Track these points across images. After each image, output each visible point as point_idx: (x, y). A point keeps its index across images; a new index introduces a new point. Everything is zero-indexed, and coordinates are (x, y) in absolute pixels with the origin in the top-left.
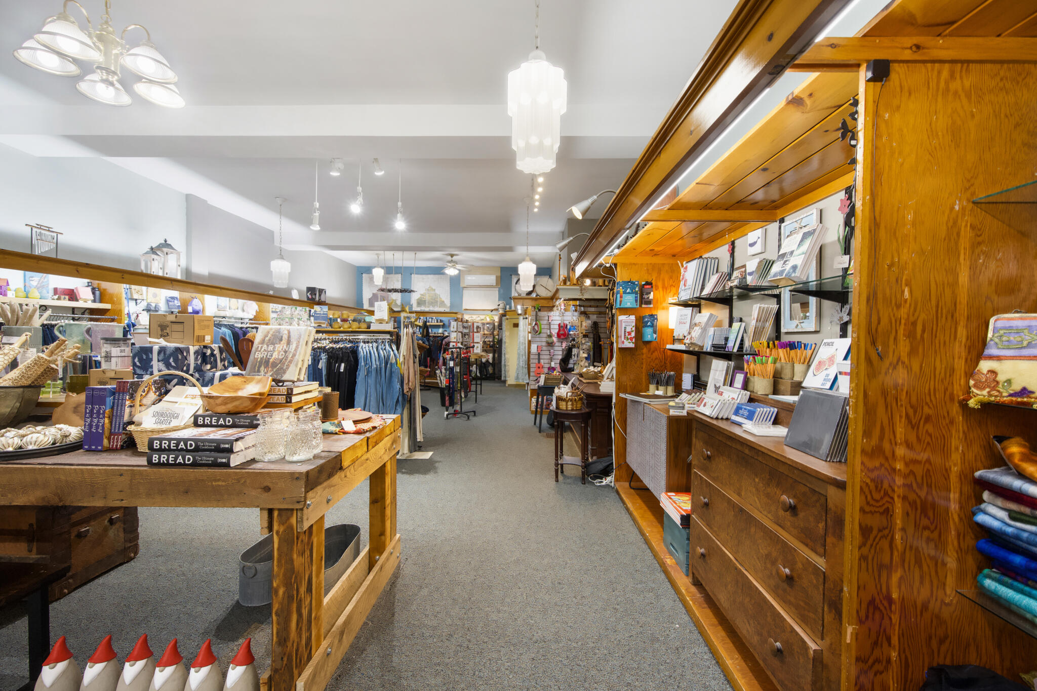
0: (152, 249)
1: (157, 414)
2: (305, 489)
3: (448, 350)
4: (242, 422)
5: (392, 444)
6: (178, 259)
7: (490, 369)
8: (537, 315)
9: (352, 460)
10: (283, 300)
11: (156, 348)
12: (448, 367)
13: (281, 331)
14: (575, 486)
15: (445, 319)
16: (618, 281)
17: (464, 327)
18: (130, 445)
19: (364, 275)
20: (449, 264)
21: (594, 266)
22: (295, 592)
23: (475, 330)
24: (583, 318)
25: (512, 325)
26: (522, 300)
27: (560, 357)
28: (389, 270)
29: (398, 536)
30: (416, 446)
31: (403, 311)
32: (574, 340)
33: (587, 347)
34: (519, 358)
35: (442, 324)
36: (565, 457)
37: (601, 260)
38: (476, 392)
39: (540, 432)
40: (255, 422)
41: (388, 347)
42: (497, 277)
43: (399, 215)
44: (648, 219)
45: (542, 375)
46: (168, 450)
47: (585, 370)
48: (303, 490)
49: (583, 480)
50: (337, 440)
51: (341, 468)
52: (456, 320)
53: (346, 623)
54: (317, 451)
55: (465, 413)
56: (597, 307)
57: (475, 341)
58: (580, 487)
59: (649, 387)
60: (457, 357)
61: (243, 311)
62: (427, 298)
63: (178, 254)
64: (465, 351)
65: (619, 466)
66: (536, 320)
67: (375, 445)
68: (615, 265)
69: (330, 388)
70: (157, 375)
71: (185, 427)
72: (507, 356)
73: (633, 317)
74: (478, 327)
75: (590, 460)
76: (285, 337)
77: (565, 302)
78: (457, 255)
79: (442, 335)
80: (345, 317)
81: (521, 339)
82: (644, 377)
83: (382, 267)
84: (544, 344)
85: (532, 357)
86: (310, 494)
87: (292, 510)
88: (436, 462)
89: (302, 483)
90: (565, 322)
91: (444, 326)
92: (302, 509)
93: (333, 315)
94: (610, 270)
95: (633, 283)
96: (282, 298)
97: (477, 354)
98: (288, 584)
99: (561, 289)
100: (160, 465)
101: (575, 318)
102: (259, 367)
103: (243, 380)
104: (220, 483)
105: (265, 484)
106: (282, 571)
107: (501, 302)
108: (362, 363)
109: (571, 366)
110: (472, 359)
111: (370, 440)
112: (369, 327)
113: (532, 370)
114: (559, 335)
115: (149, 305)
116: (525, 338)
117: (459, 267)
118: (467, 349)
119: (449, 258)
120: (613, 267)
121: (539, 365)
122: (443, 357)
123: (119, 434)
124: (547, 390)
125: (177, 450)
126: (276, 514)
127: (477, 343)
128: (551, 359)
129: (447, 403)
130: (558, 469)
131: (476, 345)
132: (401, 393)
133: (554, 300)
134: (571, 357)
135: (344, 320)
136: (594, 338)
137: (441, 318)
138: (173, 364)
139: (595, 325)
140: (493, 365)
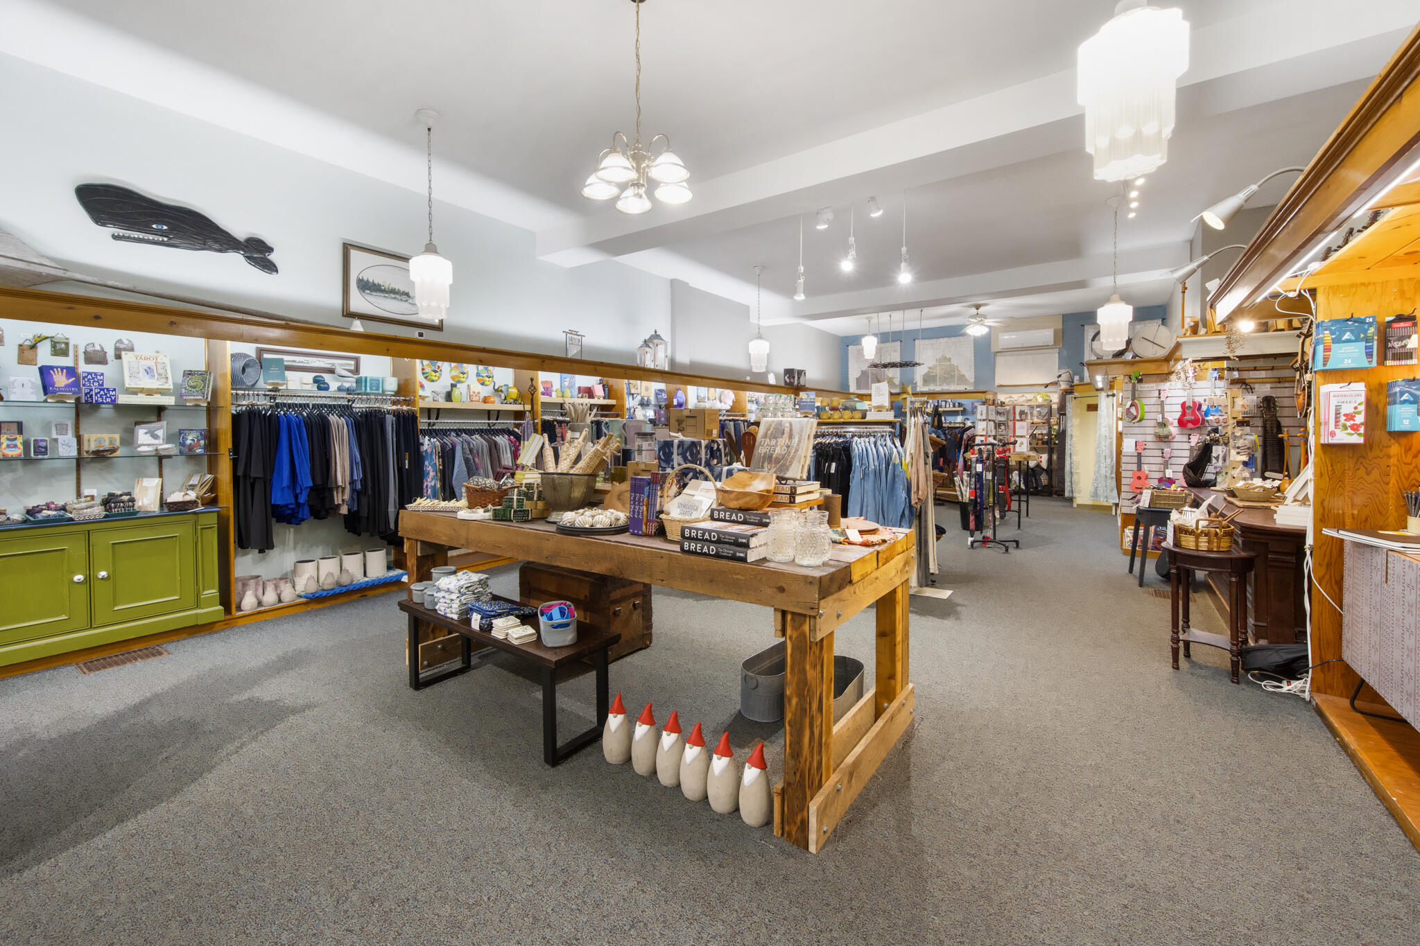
0: (645, 341)
1: (680, 505)
2: (819, 594)
3: (972, 447)
4: (753, 519)
5: (905, 565)
6: (666, 350)
7: (1044, 479)
8: (1134, 390)
9: (862, 575)
10: (762, 387)
11: (676, 442)
12: (974, 472)
13: (783, 423)
14: (1215, 682)
15: (967, 402)
16: (1319, 320)
17: (998, 413)
18: (661, 532)
19: (850, 347)
20: (974, 320)
21: (1258, 300)
22: (808, 706)
23: (1018, 417)
24: (1237, 390)
25: (1085, 407)
26: (1104, 367)
27: (1186, 461)
28: (885, 338)
29: (911, 685)
30: (928, 579)
31: (905, 393)
32: (1216, 430)
33: (1247, 442)
34: (1098, 462)
35: (962, 409)
36: (1192, 629)
37: (1277, 286)
38: (1019, 512)
39: (1141, 585)
40: (764, 520)
41: (889, 443)
42: (1056, 332)
43: (903, 265)
44: (1388, 204)
45: (1145, 491)
46: (696, 539)
47: (1240, 484)
48: (817, 596)
49: (1235, 675)
50: (843, 550)
51: (851, 582)
52: (984, 403)
53: (856, 764)
54: (826, 558)
55: (1001, 542)
56: (1273, 369)
57: (1017, 434)
58: (1227, 687)
59: (1405, 521)
60: (988, 458)
61: (721, 401)
62: (938, 371)
63: (666, 344)
64: (1001, 449)
65: (1323, 665)
66: (1134, 398)
67: (886, 563)
68: (1313, 292)
69: (831, 490)
70: (677, 468)
71: (704, 520)
72: (1074, 458)
73: (1360, 387)
74: (1022, 413)
75: (1251, 643)
76: (787, 430)
77: (1196, 364)
78: (985, 305)
79: (961, 425)
80: (835, 404)
81: (1104, 431)
82: (1391, 502)
83: (875, 335)
84: (1150, 438)
85: (1124, 459)
86: (822, 603)
87: (805, 616)
88: (958, 605)
89: (816, 588)
90: (1196, 399)
91: (964, 412)
92: (815, 617)
93: (822, 402)
94: (1301, 304)
95: (1362, 322)
96: (758, 384)
97: (1020, 454)
98: (801, 696)
99: (1187, 343)
100: (689, 552)
101: (1219, 392)
102: (763, 463)
103: (750, 476)
104: (739, 577)
105: (780, 584)
106: (795, 679)
107: (1063, 371)
108: (856, 463)
109: (1208, 476)
110: (1012, 462)
111: (880, 555)
112: (864, 417)
113: (1124, 481)
114: (1182, 423)
115: (642, 399)
116: (1110, 428)
117: (989, 322)
118: (1004, 445)
119: (974, 311)
120: (1308, 295)
121: (1139, 474)
122: (964, 458)
123: (653, 522)
124: (1157, 516)
125: (703, 540)
126: (789, 617)
127: (1022, 437)
128: (1166, 465)
129: (972, 525)
130: (1178, 648)
131: (1019, 440)
132: (908, 504)
133: (1172, 363)
134: (1209, 460)
135: (834, 409)
136: (1264, 427)
137: (960, 401)
138: (689, 458)
139: (1268, 402)
140: (1049, 471)
